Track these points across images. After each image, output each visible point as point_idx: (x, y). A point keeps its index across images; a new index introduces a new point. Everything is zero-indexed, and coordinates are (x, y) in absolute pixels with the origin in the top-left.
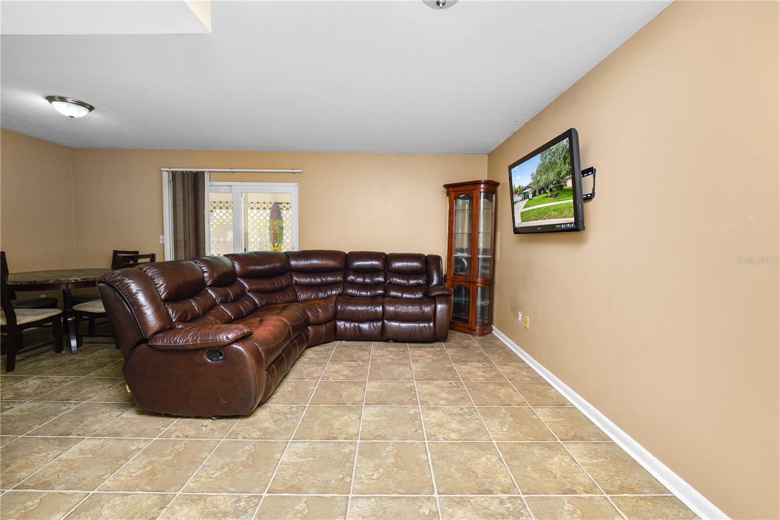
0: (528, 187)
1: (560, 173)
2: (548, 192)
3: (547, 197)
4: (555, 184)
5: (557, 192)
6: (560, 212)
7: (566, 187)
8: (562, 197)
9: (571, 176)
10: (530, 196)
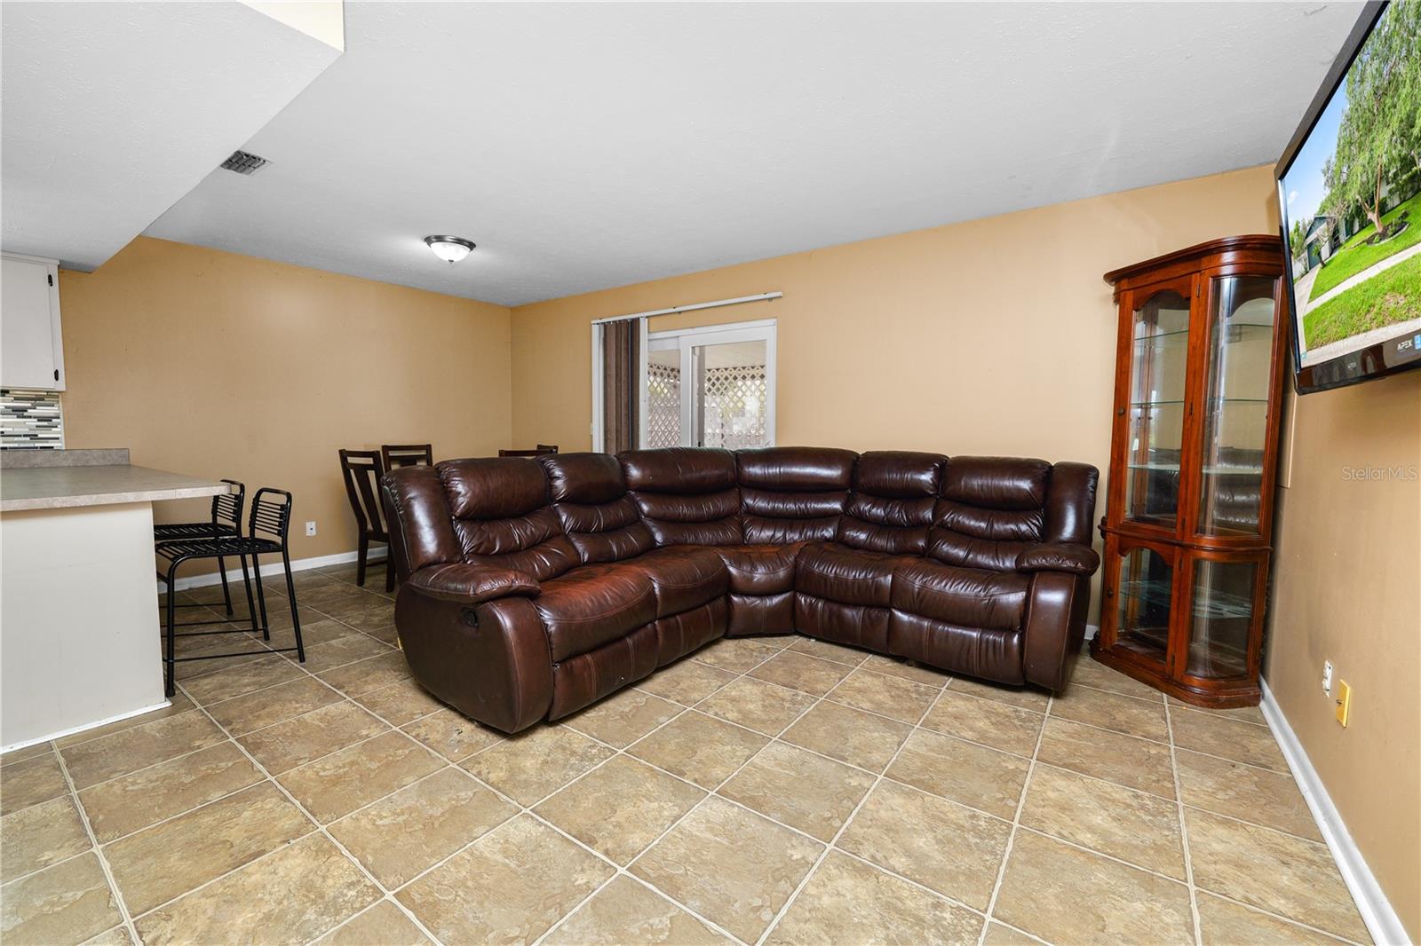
2: (1374, 218)
3: (1369, 241)
10: (1325, 251)
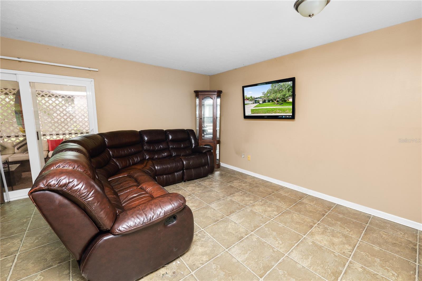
0: (260, 98)
1: (285, 95)
2: (276, 102)
3: (274, 104)
4: (281, 99)
5: (282, 102)
6: (284, 111)
7: (288, 101)
8: (285, 105)
9: (292, 97)
10: (261, 102)
